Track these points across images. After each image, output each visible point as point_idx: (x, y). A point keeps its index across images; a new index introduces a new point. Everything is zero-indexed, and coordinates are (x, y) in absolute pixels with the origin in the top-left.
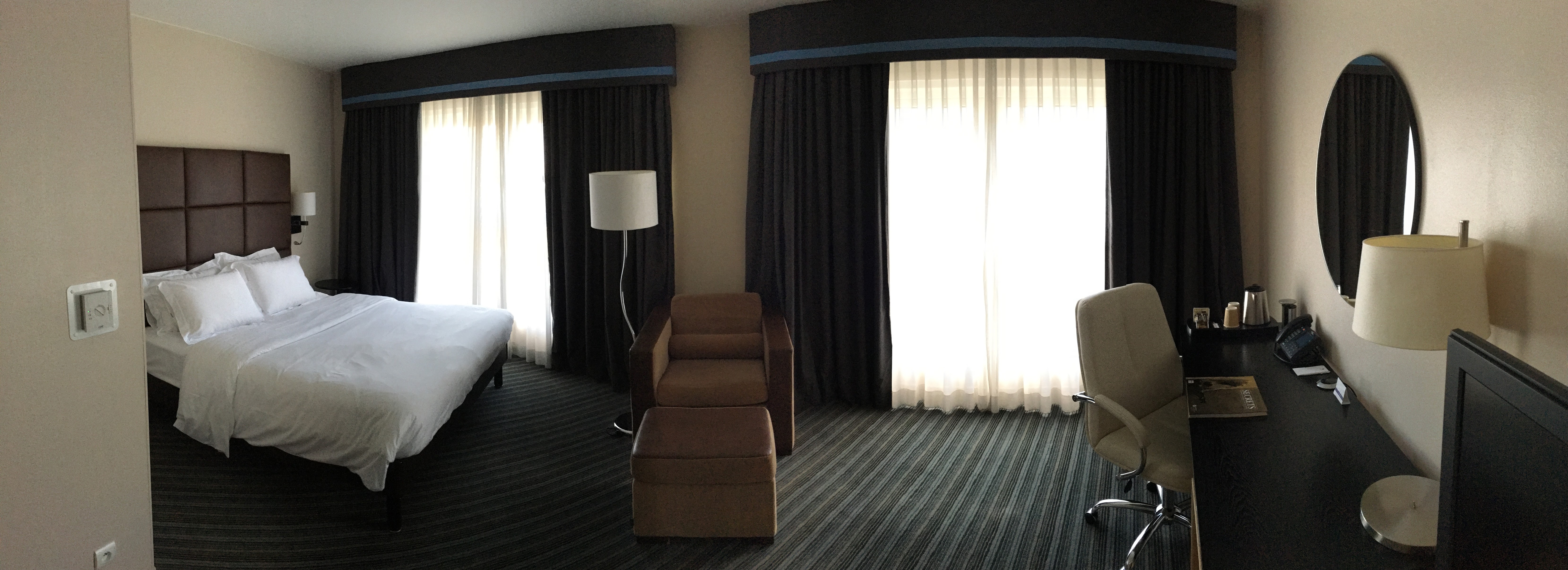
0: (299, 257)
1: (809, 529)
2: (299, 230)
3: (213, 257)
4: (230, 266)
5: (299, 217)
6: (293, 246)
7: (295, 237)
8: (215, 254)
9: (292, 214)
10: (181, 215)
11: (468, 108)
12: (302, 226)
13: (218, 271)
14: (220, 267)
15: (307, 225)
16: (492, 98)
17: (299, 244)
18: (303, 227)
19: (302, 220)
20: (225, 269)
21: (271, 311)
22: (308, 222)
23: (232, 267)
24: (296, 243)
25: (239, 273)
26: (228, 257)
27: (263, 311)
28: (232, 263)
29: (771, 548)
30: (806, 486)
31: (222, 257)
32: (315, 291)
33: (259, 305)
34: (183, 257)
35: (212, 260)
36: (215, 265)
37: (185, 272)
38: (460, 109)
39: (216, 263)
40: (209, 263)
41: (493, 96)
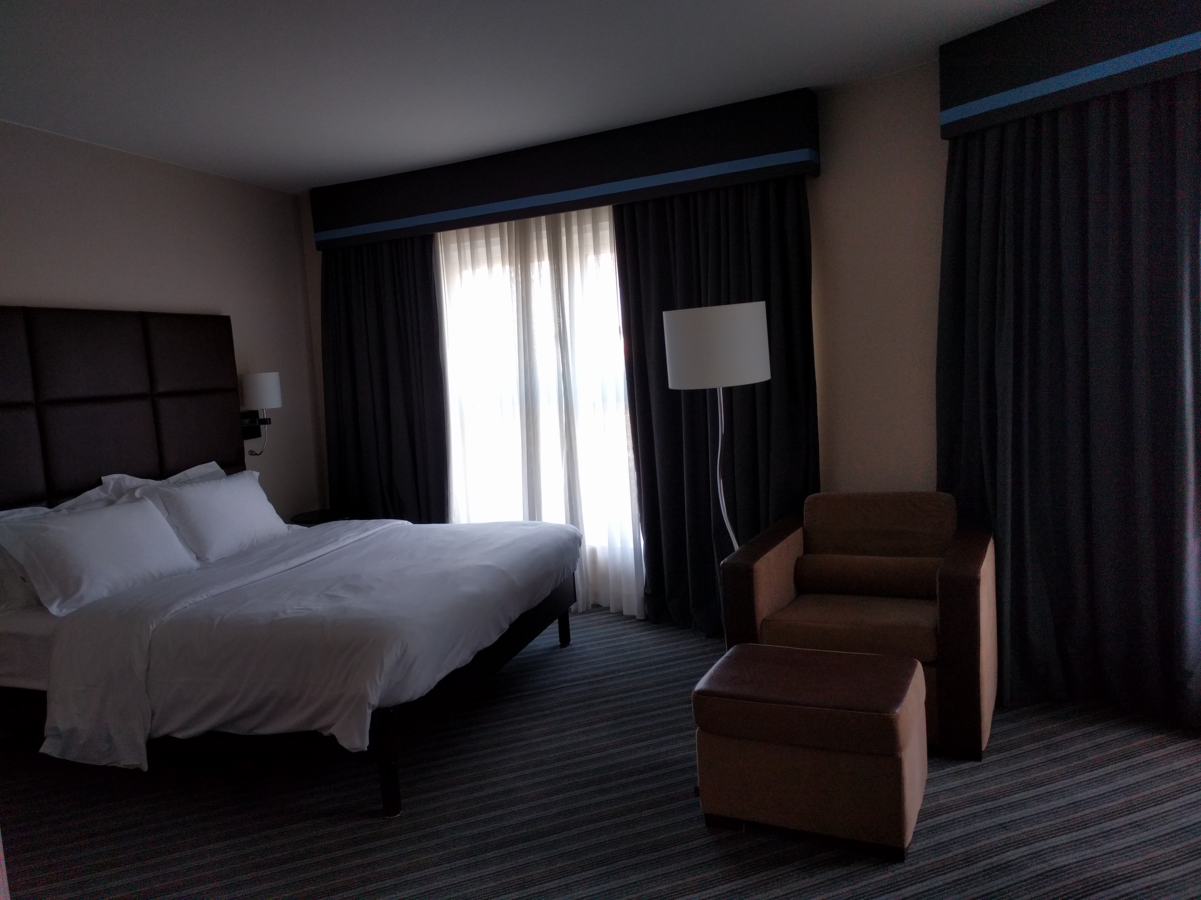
0: (257, 474)
1: (968, 860)
2: (257, 434)
3: (99, 483)
4: (134, 492)
5: (257, 412)
6: (248, 458)
7: (249, 445)
8: (102, 478)
9: (243, 409)
10: (30, 416)
11: (507, 238)
12: (262, 426)
13: (111, 503)
14: (114, 498)
15: (270, 423)
16: (540, 220)
17: (257, 454)
18: (264, 428)
19: (261, 417)
20: (124, 499)
21: (212, 556)
22: (270, 419)
23: (137, 494)
24: (252, 453)
25: (150, 501)
26: (129, 481)
27: (198, 558)
28: (137, 488)
29: (898, 866)
30: (989, 805)
31: (118, 483)
32: (286, 523)
33: (191, 549)
34: (39, 484)
35: (97, 488)
36: (103, 495)
37: (46, 510)
38: (496, 241)
39: (106, 492)
40: (94, 493)
41: (543, 218)
